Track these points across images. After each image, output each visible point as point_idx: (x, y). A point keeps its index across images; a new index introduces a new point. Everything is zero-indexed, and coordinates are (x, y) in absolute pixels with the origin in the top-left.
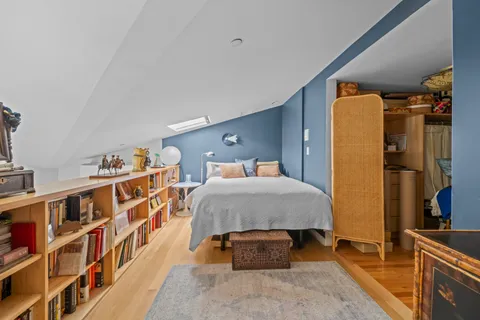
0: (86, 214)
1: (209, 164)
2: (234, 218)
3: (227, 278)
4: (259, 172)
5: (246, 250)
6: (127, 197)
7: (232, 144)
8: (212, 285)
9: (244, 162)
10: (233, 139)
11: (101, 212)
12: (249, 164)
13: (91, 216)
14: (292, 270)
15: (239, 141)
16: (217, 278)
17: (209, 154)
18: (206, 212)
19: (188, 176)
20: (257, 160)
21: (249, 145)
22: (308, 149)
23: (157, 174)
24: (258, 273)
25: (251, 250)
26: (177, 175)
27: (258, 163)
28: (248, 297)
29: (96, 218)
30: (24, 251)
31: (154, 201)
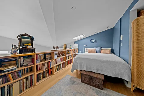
0: (48, 58)
1: (86, 48)
2: (84, 66)
3: (78, 83)
4: (102, 52)
5: (85, 77)
6: (61, 55)
7: (93, 42)
8: (73, 84)
9: (96, 48)
10: (93, 41)
11: (51, 58)
12: (98, 49)
13: (49, 59)
14: (103, 91)
15: (95, 41)
16: (75, 83)
17: (85, 45)
18: (76, 62)
19: (80, 52)
20: (101, 48)
21: (99, 43)
22: (122, 43)
23: (70, 50)
24: (89, 86)
25: (87, 78)
26: (78, 51)
27: (102, 49)
28: (80, 93)
29: (50, 59)
30: (32, 63)
31: (69, 57)
